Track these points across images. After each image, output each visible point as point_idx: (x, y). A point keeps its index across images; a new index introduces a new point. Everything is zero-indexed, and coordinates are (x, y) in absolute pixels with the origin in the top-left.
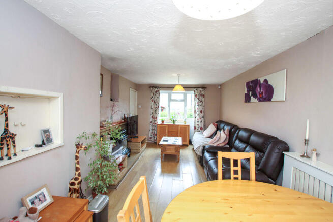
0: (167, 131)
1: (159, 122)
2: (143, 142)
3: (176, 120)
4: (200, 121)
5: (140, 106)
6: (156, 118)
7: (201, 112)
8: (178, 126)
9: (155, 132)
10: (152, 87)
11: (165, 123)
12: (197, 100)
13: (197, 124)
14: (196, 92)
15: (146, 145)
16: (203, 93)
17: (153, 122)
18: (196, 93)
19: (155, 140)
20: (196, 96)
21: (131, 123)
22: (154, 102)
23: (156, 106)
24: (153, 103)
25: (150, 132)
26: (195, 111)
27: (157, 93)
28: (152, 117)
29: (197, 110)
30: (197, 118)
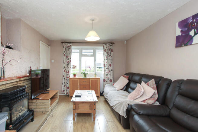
0: (79, 84)
1: (71, 76)
2: (53, 98)
3: (87, 74)
4: (109, 73)
5: (53, 61)
6: (69, 72)
7: (110, 65)
8: (89, 78)
9: (68, 85)
10: (64, 43)
11: (77, 77)
12: (106, 55)
13: (106, 76)
14: (105, 46)
15: (57, 100)
16: (111, 47)
17: (66, 76)
18: (105, 48)
19: (67, 93)
20: (105, 50)
21: (43, 77)
22: (67, 57)
23: (68, 61)
24: (65, 57)
25: (63, 85)
26: (104, 65)
27: (69, 48)
28: (64, 71)
29: (106, 64)
30: (106, 71)
